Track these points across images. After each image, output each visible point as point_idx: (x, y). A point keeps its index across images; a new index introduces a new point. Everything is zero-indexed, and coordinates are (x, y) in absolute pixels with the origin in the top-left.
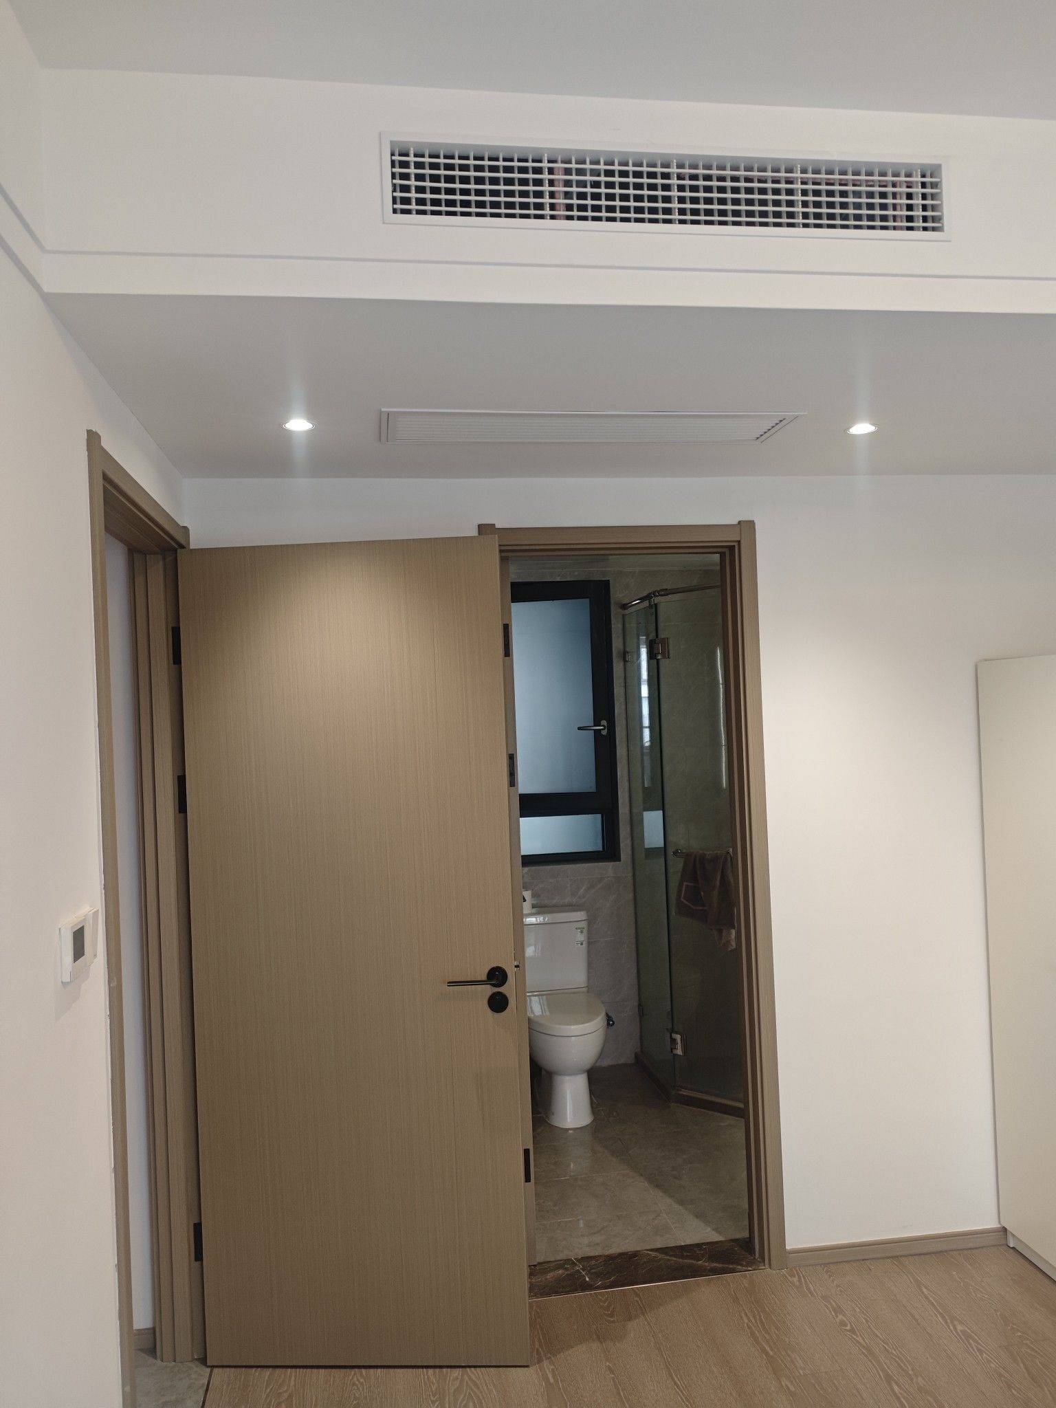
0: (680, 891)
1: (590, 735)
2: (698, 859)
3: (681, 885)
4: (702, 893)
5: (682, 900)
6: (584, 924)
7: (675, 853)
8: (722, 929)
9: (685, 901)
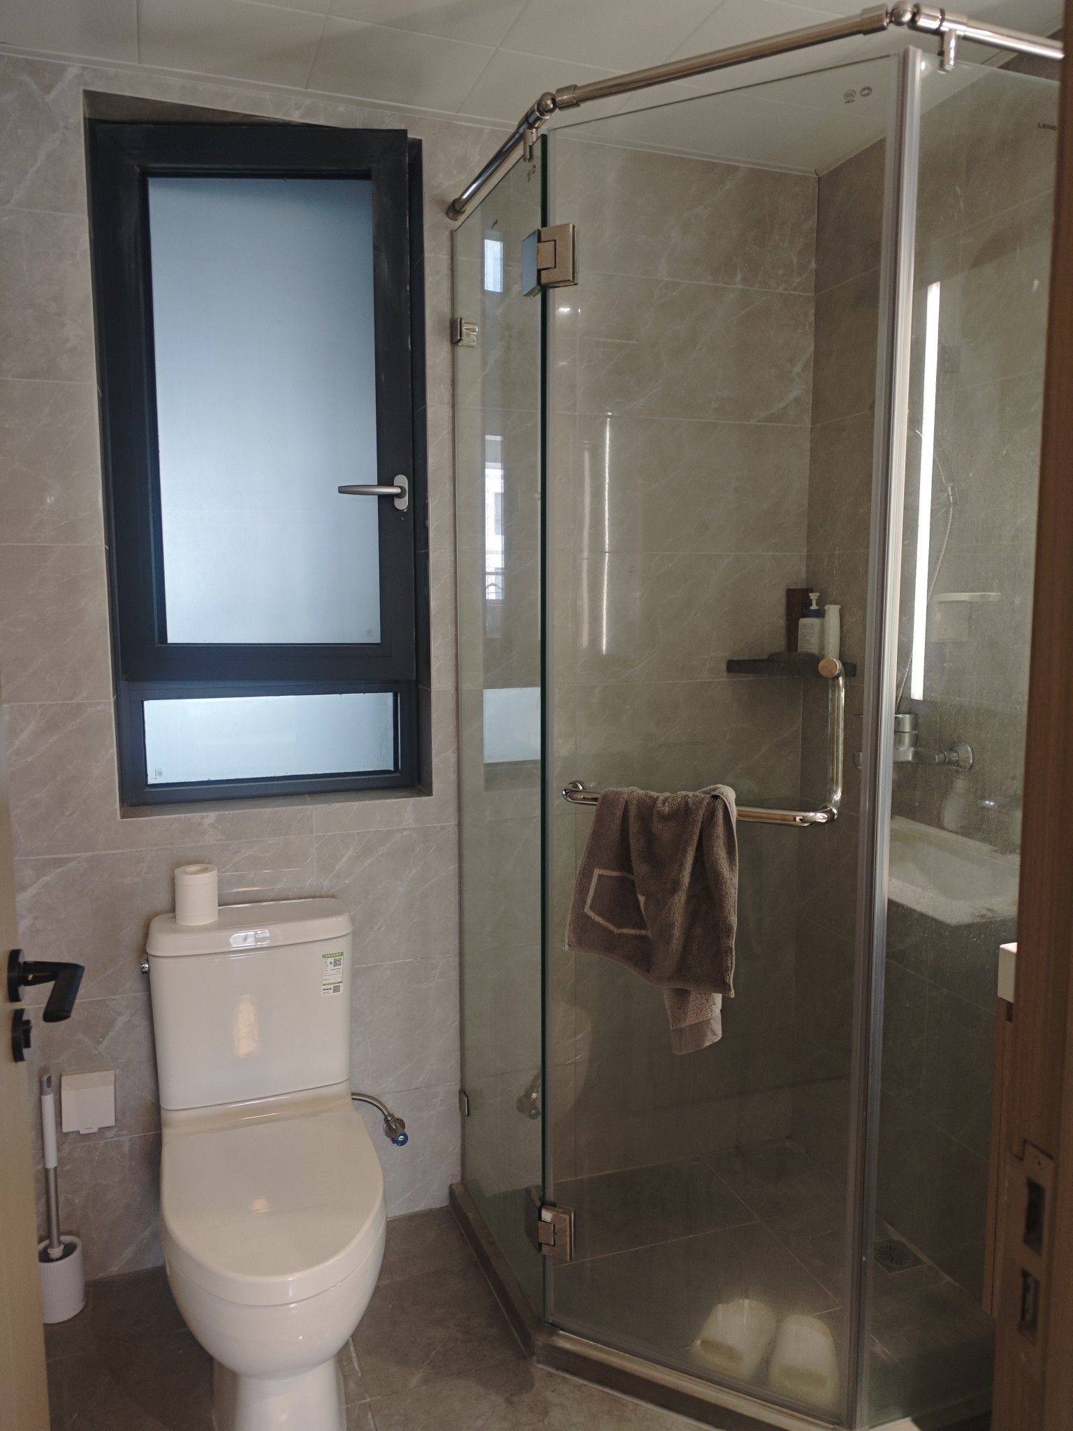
0: (582, 889)
1: (369, 508)
2: (633, 812)
3: (585, 874)
4: (642, 899)
5: (587, 910)
6: (343, 946)
7: (571, 793)
8: (689, 992)
9: (592, 914)
